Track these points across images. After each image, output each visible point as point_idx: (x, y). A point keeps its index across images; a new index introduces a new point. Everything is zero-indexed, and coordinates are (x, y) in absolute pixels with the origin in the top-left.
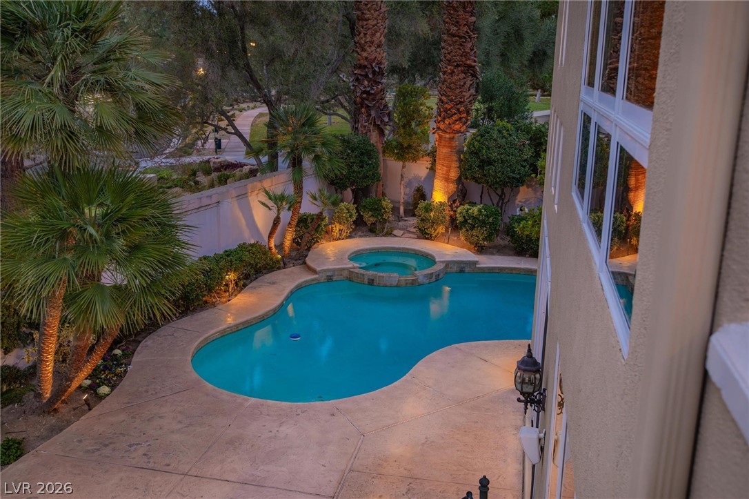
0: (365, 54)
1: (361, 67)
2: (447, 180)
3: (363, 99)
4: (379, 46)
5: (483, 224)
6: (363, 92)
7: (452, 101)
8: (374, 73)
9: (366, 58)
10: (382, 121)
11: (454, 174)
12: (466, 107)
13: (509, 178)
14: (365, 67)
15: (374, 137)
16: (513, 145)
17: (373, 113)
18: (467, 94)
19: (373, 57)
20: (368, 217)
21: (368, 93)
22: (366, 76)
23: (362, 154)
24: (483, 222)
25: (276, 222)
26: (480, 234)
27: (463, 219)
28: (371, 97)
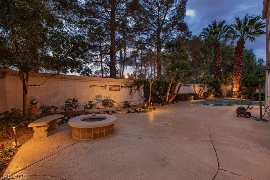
0: (217, 65)
1: (216, 68)
2: (237, 88)
3: (216, 73)
4: (220, 64)
5: (247, 94)
6: (217, 72)
7: (237, 72)
8: (219, 68)
9: (217, 66)
10: (221, 77)
11: (238, 86)
12: (241, 73)
13: (253, 84)
14: (217, 67)
15: (219, 80)
16: (254, 78)
17: (219, 76)
18: (241, 71)
19: (218, 66)
20: (218, 94)
21: (218, 72)
22: (217, 69)
23: (216, 82)
24: (247, 93)
25: (200, 90)
26: (246, 96)
27: (242, 93)
28: (218, 73)
